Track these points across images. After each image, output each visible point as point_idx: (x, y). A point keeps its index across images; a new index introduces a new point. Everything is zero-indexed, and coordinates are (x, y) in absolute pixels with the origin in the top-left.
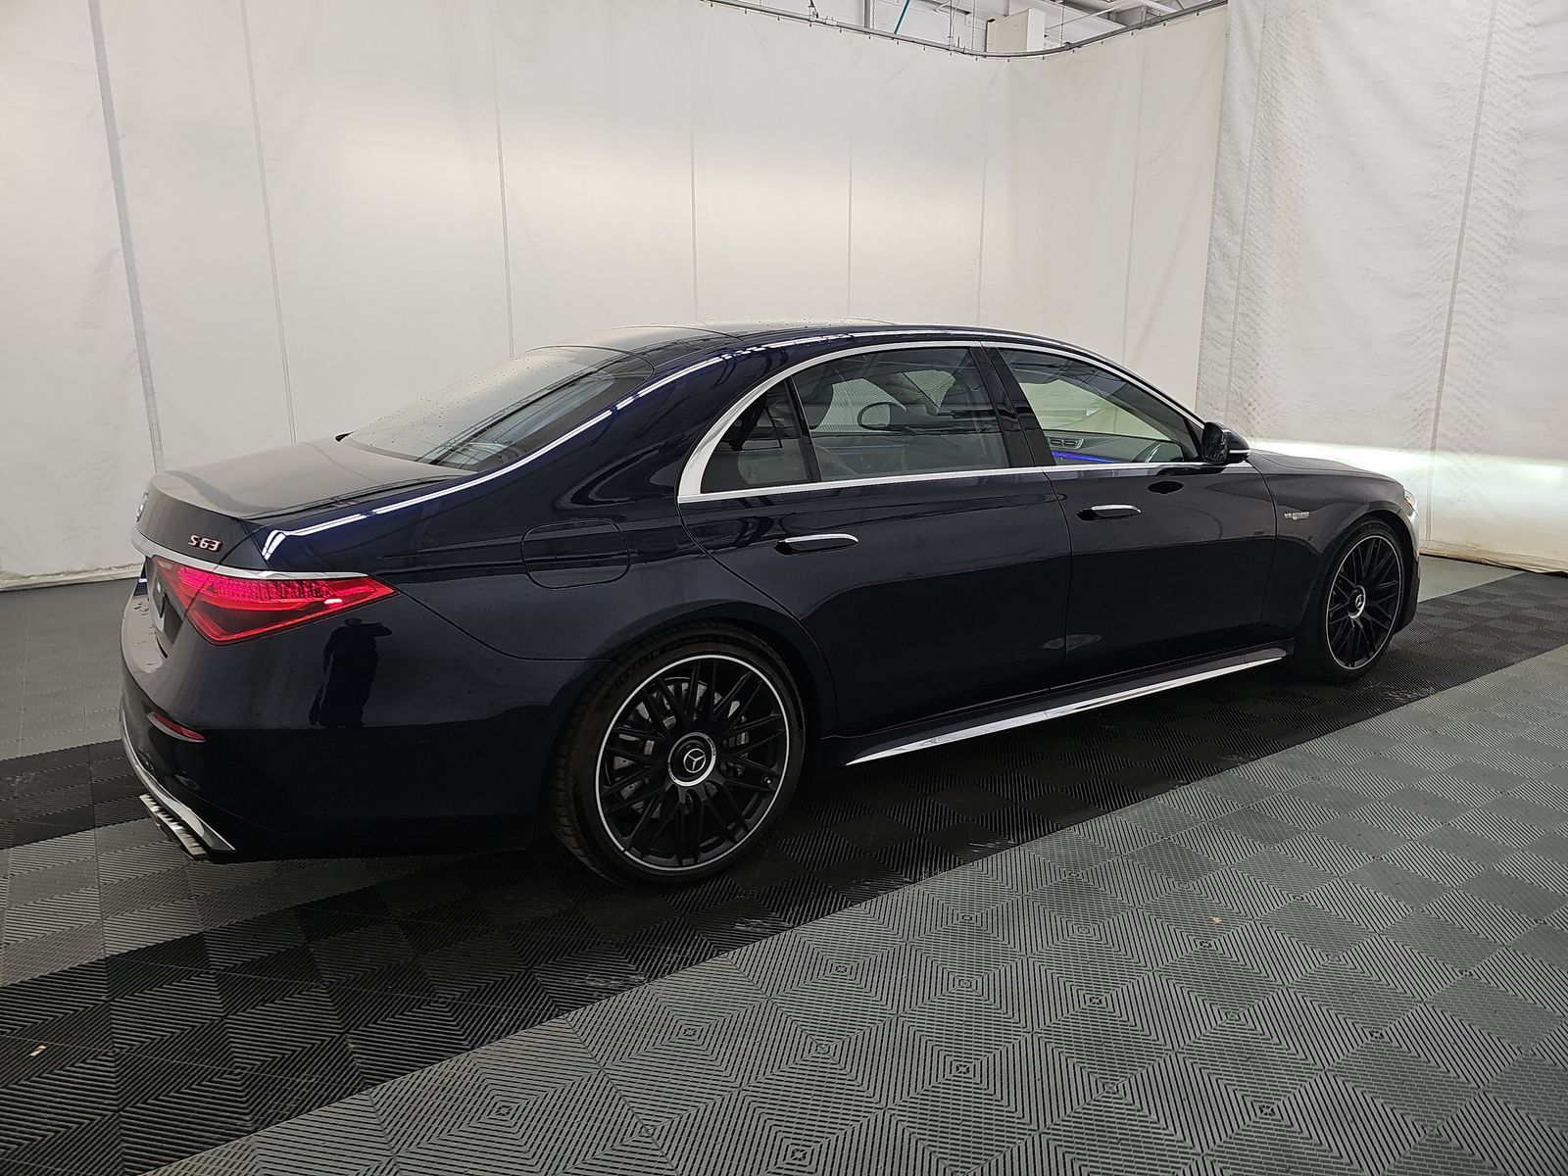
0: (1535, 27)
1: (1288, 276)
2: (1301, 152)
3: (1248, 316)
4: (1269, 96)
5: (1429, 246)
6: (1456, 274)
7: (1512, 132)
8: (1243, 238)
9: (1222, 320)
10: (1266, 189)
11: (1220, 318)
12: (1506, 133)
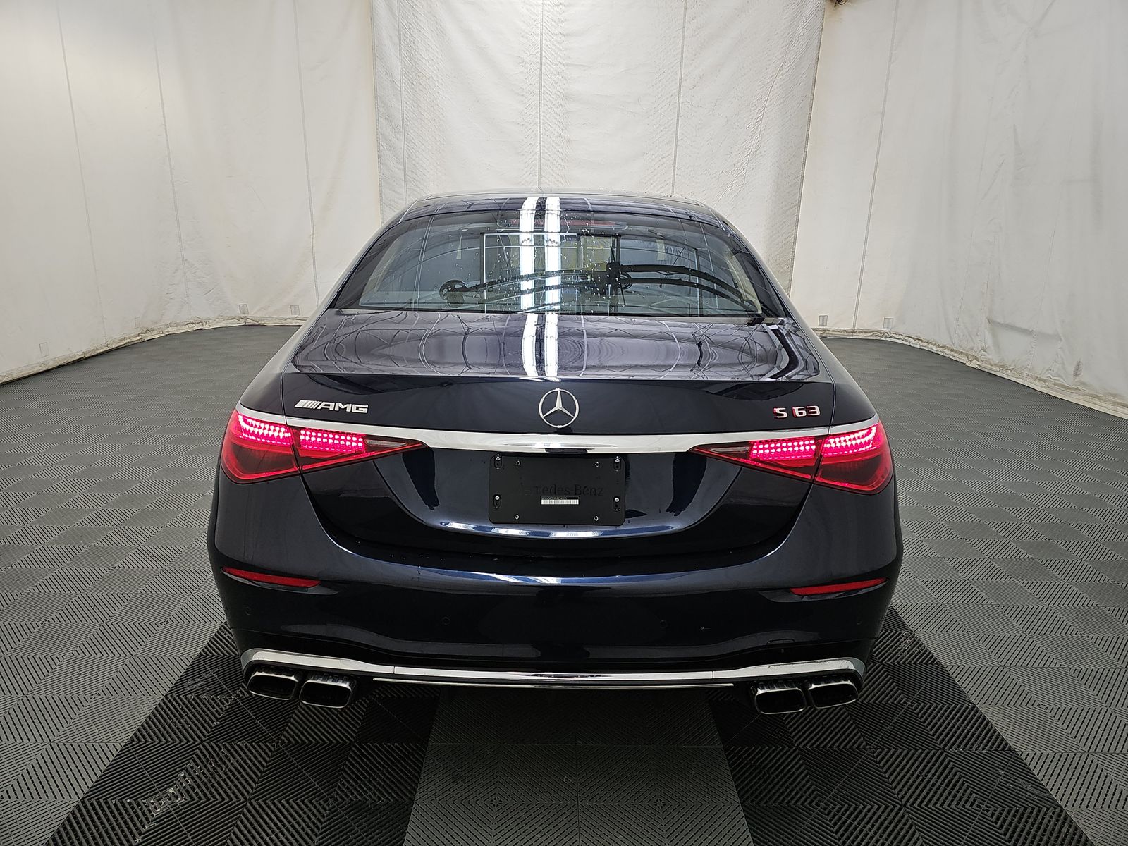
0: (564, 36)
1: (438, 165)
2: (436, 83)
3: (415, 190)
4: (408, 41)
5: (523, 155)
6: (539, 173)
7: (559, 93)
8: (404, 136)
9: (396, 192)
10: (415, 104)
11: (394, 191)
12: (555, 94)
